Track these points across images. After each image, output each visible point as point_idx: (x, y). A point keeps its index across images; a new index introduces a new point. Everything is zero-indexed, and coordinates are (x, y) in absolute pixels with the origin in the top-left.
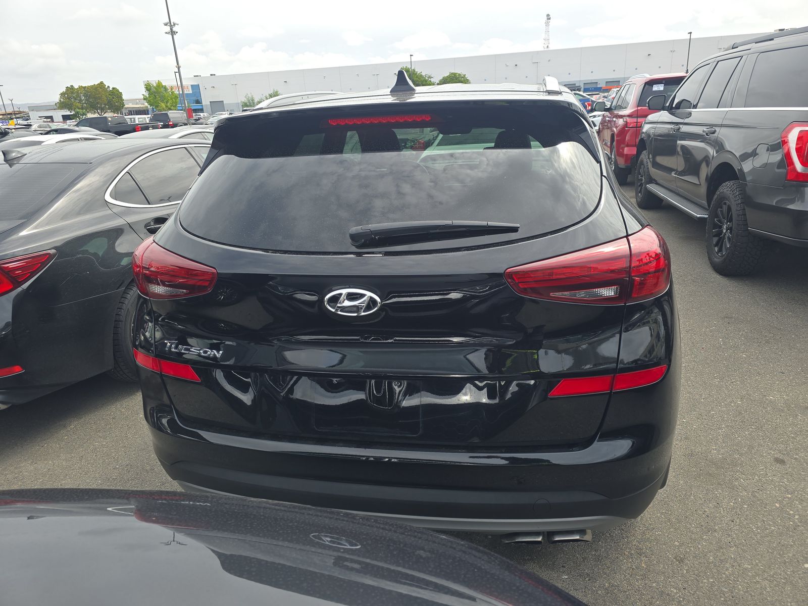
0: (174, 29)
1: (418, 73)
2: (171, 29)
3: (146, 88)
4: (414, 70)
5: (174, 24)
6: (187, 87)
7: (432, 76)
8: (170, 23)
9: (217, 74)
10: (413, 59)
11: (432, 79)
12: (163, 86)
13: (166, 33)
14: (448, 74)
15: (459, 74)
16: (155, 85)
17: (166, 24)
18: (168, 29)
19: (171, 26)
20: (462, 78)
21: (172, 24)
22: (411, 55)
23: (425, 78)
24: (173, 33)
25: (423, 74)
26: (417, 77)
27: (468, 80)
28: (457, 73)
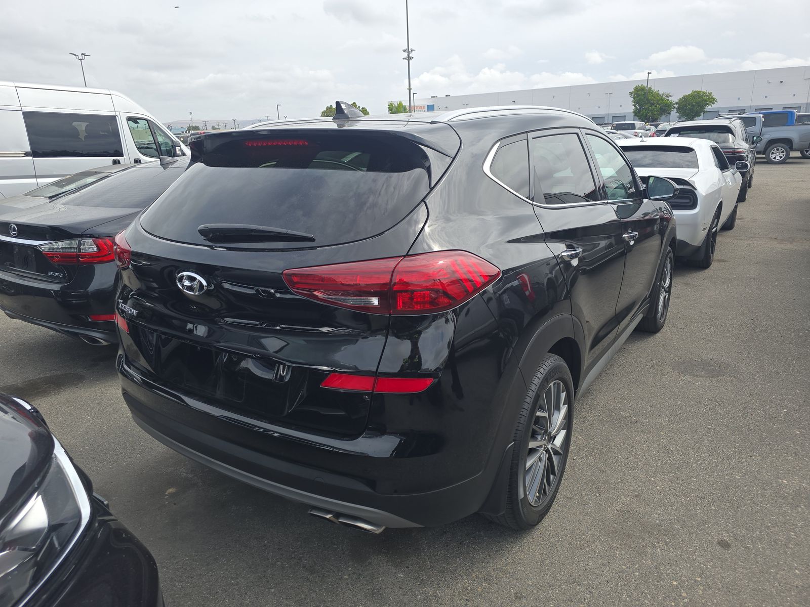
0: (411, 55)
1: (655, 91)
2: (408, 55)
3: (389, 108)
4: (650, 88)
5: (412, 51)
6: (424, 107)
7: (671, 95)
8: (408, 50)
9: (451, 95)
10: (651, 77)
11: (670, 97)
12: (403, 106)
13: (404, 59)
14: (690, 92)
15: (703, 92)
16: (396, 105)
17: (404, 51)
18: (406, 55)
19: (409, 53)
20: (707, 96)
21: (410, 50)
22: (649, 73)
23: (662, 97)
24: (409, 58)
25: (661, 92)
26: (652, 96)
27: (714, 99)
28: (701, 92)
